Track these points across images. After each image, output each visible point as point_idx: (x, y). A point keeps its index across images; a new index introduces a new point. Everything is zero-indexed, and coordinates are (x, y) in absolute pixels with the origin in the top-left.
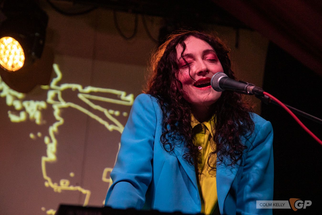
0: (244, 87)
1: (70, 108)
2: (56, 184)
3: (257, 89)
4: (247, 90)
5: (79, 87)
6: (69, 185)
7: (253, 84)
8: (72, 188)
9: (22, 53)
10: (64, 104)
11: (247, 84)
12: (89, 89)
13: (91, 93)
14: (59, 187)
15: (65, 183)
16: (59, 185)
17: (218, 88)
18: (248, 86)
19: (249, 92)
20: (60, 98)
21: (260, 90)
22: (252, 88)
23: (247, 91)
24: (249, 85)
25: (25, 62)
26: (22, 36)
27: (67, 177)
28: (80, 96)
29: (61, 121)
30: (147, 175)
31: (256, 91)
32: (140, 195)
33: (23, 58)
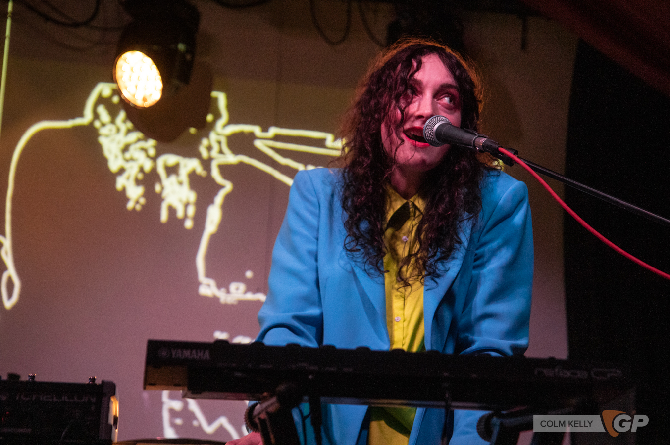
0: (471, 140)
1: (241, 164)
2: (223, 290)
3: (489, 144)
4: (476, 145)
5: (257, 130)
6: (245, 292)
7: (485, 136)
8: (250, 296)
9: (159, 77)
10: (231, 159)
11: (476, 135)
12: (273, 131)
13: (277, 138)
14: (228, 295)
15: (237, 289)
16: (228, 292)
17: (435, 141)
18: (476, 138)
19: (478, 149)
20: (225, 148)
21: (494, 145)
22: (483, 140)
23: (475, 147)
24: (479, 137)
25: (164, 91)
26: (155, 48)
27: (241, 279)
28: (258, 144)
29: (228, 187)
30: (313, 311)
31: (488, 147)
32: (314, 337)
33: (159, 85)
